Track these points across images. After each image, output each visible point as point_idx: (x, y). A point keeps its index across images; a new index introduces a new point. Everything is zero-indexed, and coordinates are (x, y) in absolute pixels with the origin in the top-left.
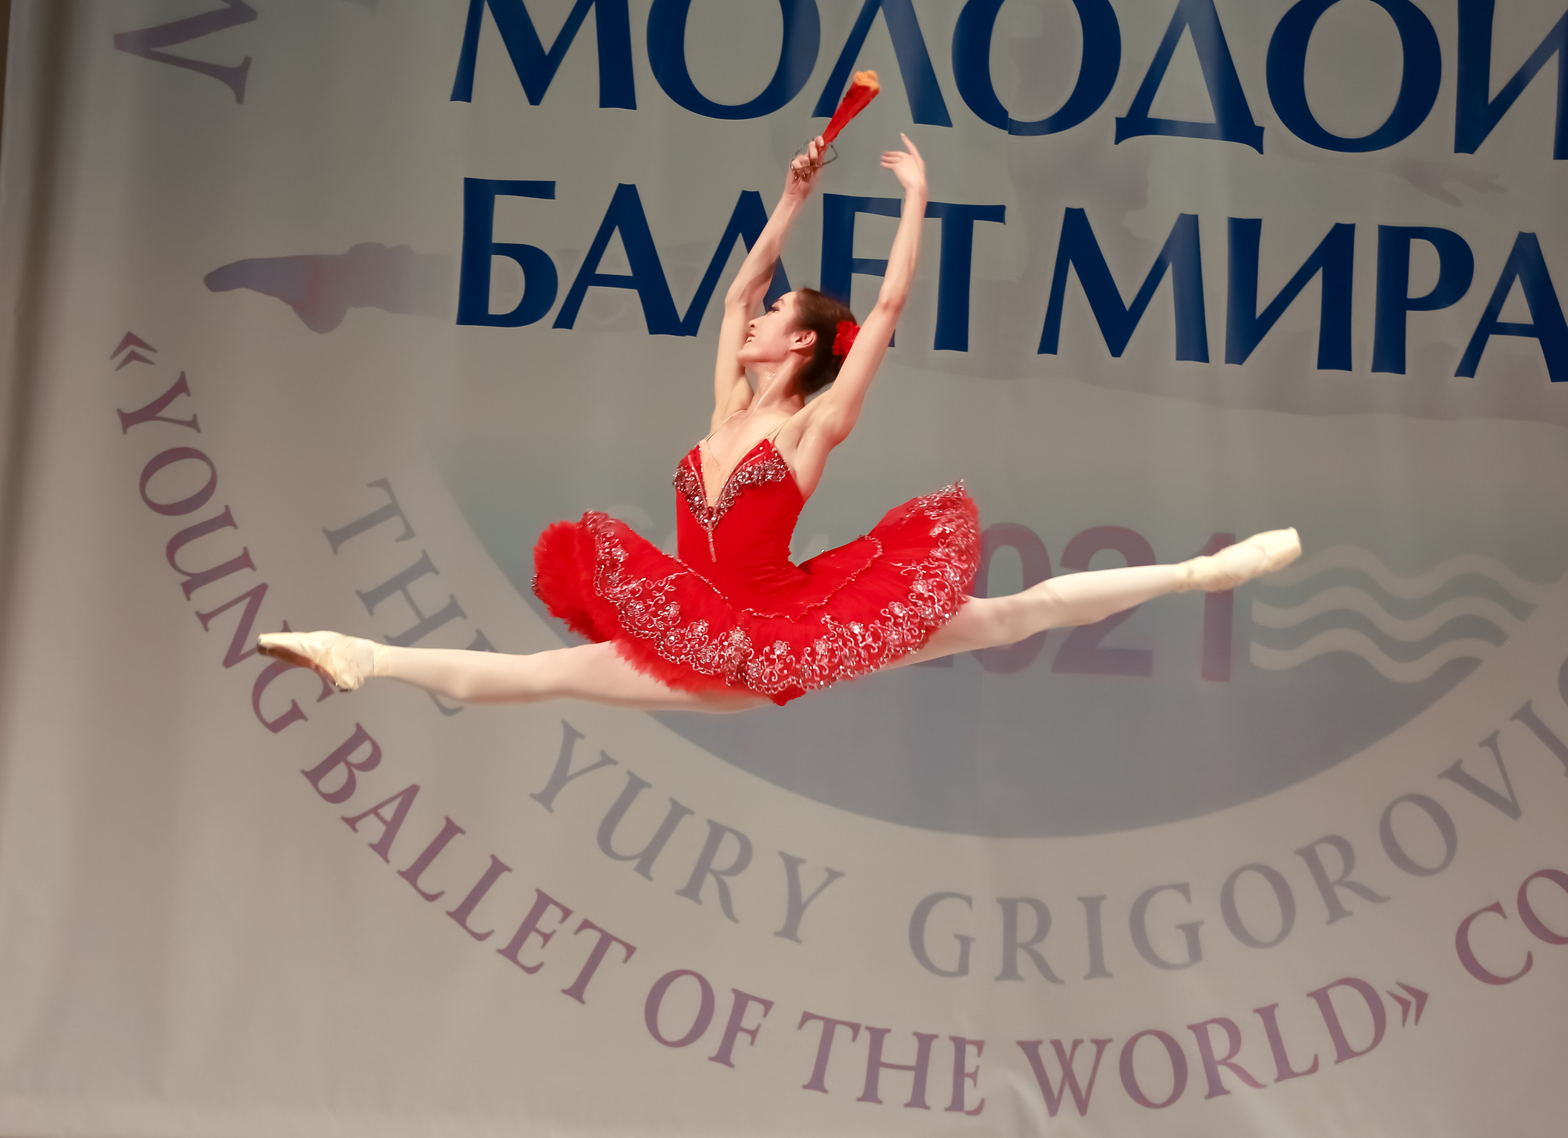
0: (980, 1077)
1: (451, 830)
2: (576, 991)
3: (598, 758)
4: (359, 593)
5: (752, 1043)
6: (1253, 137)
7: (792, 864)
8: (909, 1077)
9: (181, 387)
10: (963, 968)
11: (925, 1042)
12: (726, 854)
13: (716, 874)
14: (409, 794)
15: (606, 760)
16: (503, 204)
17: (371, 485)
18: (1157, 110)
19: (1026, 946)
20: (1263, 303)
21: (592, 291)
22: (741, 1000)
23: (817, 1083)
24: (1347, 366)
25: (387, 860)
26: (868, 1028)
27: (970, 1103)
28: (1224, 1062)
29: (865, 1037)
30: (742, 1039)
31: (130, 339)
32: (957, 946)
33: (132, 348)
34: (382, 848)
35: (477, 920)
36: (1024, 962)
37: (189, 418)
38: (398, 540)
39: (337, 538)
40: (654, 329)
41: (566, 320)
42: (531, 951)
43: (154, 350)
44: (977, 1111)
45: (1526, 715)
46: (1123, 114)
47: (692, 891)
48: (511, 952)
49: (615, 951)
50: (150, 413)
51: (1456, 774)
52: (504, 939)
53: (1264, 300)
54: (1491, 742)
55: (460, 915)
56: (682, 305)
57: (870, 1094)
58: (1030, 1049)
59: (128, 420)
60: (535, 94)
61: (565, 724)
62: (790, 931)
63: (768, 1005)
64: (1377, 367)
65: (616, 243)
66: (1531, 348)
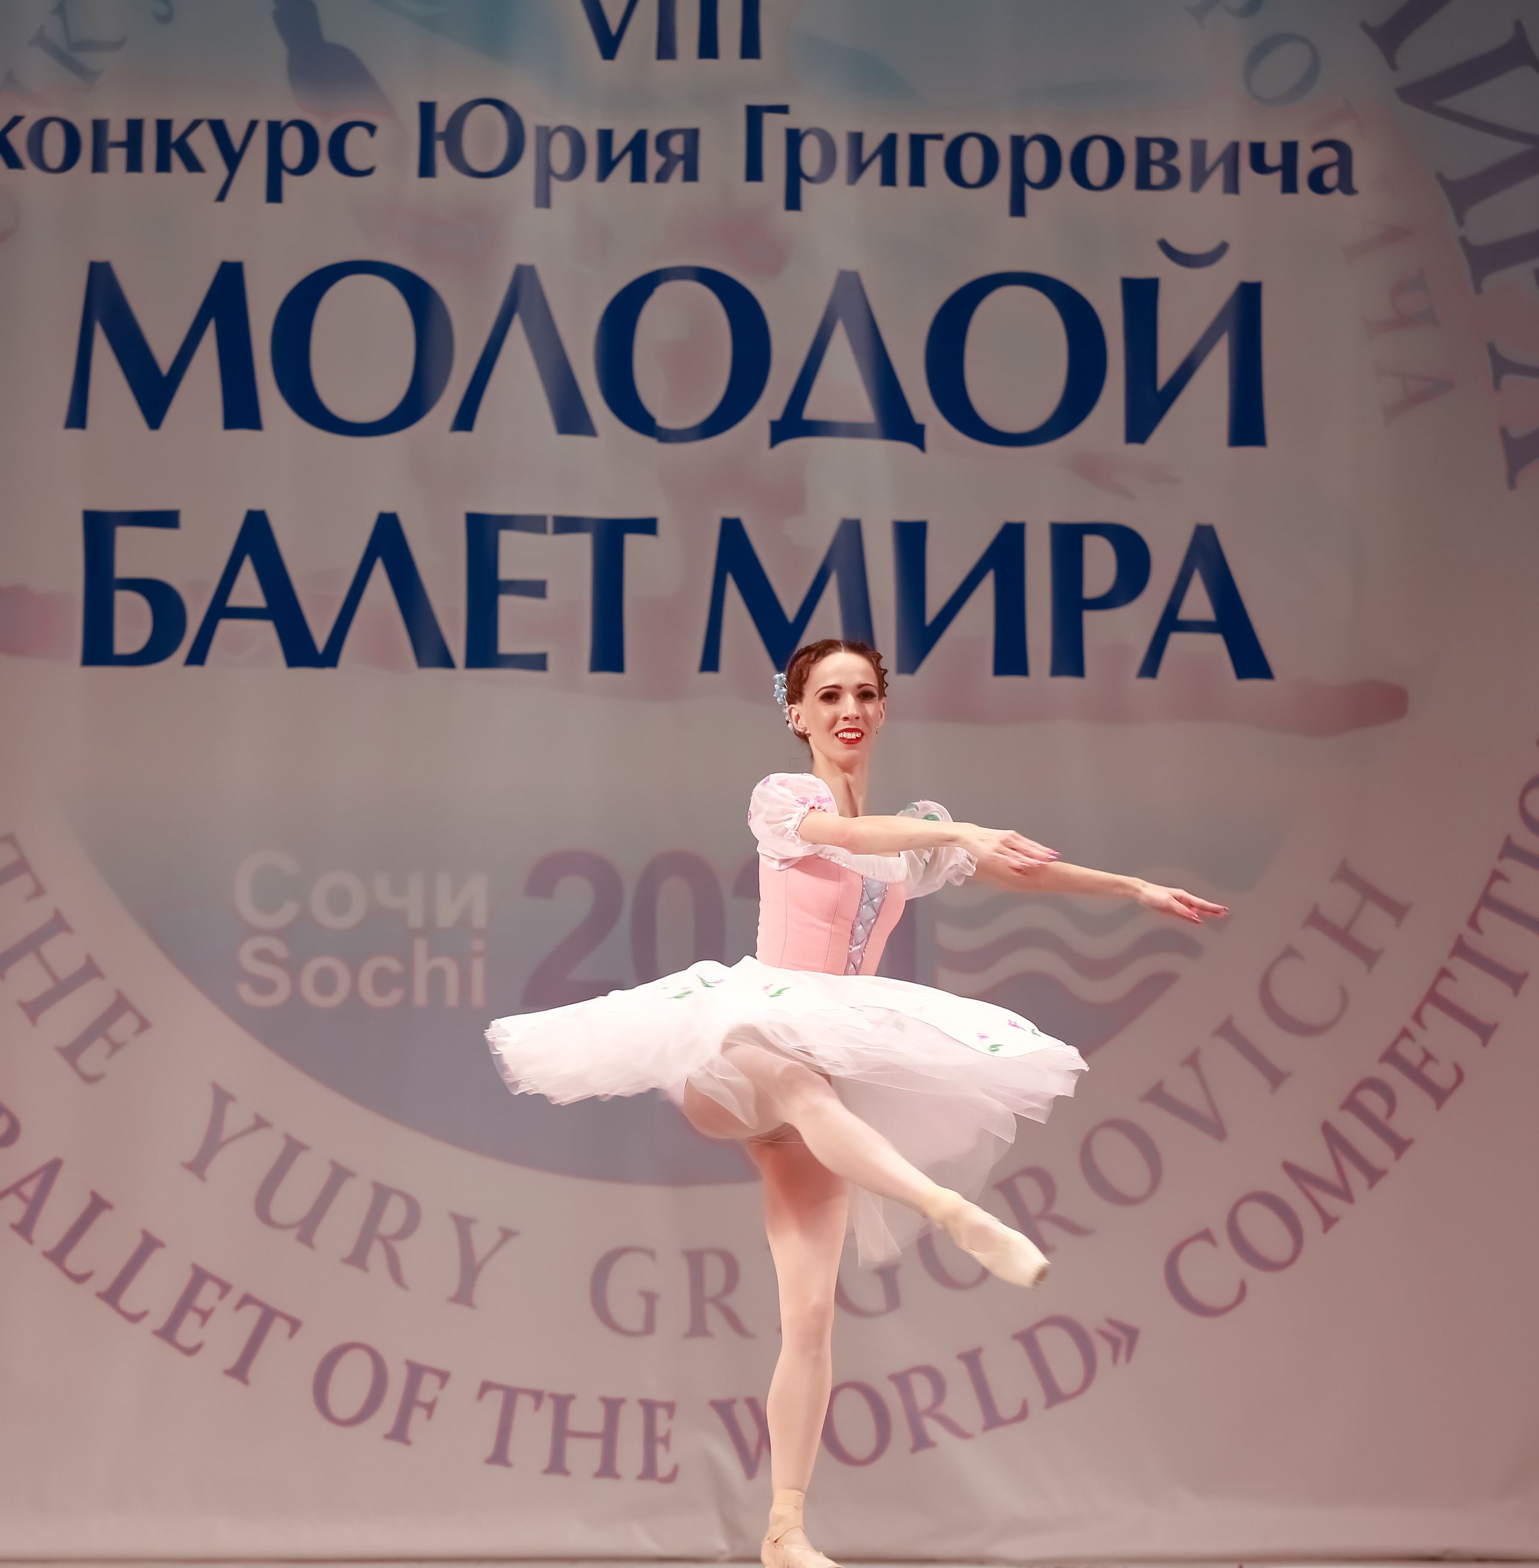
0: (674, 1442)
1: (97, 1206)
2: (240, 1371)
3: (250, 1121)
5: (429, 1416)
6: (914, 434)
7: (463, 1224)
8: (597, 1446)
10: (649, 1327)
11: (612, 1407)
12: (394, 1217)
13: (384, 1240)
14: (53, 1168)
15: (260, 1123)
16: (126, 537)
18: (812, 411)
19: (715, 1300)
20: (934, 608)
21: (225, 626)
22: (416, 1372)
23: (499, 1456)
24: (1023, 670)
25: (30, 1241)
26: (553, 1396)
27: (664, 1466)
28: (930, 1412)
29: (548, 1406)
30: (418, 1415)
32: (640, 1305)
34: (25, 1228)
35: (130, 1300)
36: (714, 1318)
38: (28, 899)
40: (292, 661)
41: (197, 656)
42: (189, 1330)
44: (671, 1478)
45: (1227, 1031)
46: (777, 414)
47: (357, 1259)
48: (168, 1333)
49: (280, 1327)
51: (1157, 1095)
52: (159, 1318)
53: (934, 604)
54: (1192, 1061)
55: (112, 1296)
56: (320, 636)
57: (557, 1465)
58: (724, 1408)
60: (154, 418)
61: (216, 1087)
62: (464, 1296)
63: (444, 1377)
64: (1057, 671)
65: (248, 573)
66: (1215, 645)
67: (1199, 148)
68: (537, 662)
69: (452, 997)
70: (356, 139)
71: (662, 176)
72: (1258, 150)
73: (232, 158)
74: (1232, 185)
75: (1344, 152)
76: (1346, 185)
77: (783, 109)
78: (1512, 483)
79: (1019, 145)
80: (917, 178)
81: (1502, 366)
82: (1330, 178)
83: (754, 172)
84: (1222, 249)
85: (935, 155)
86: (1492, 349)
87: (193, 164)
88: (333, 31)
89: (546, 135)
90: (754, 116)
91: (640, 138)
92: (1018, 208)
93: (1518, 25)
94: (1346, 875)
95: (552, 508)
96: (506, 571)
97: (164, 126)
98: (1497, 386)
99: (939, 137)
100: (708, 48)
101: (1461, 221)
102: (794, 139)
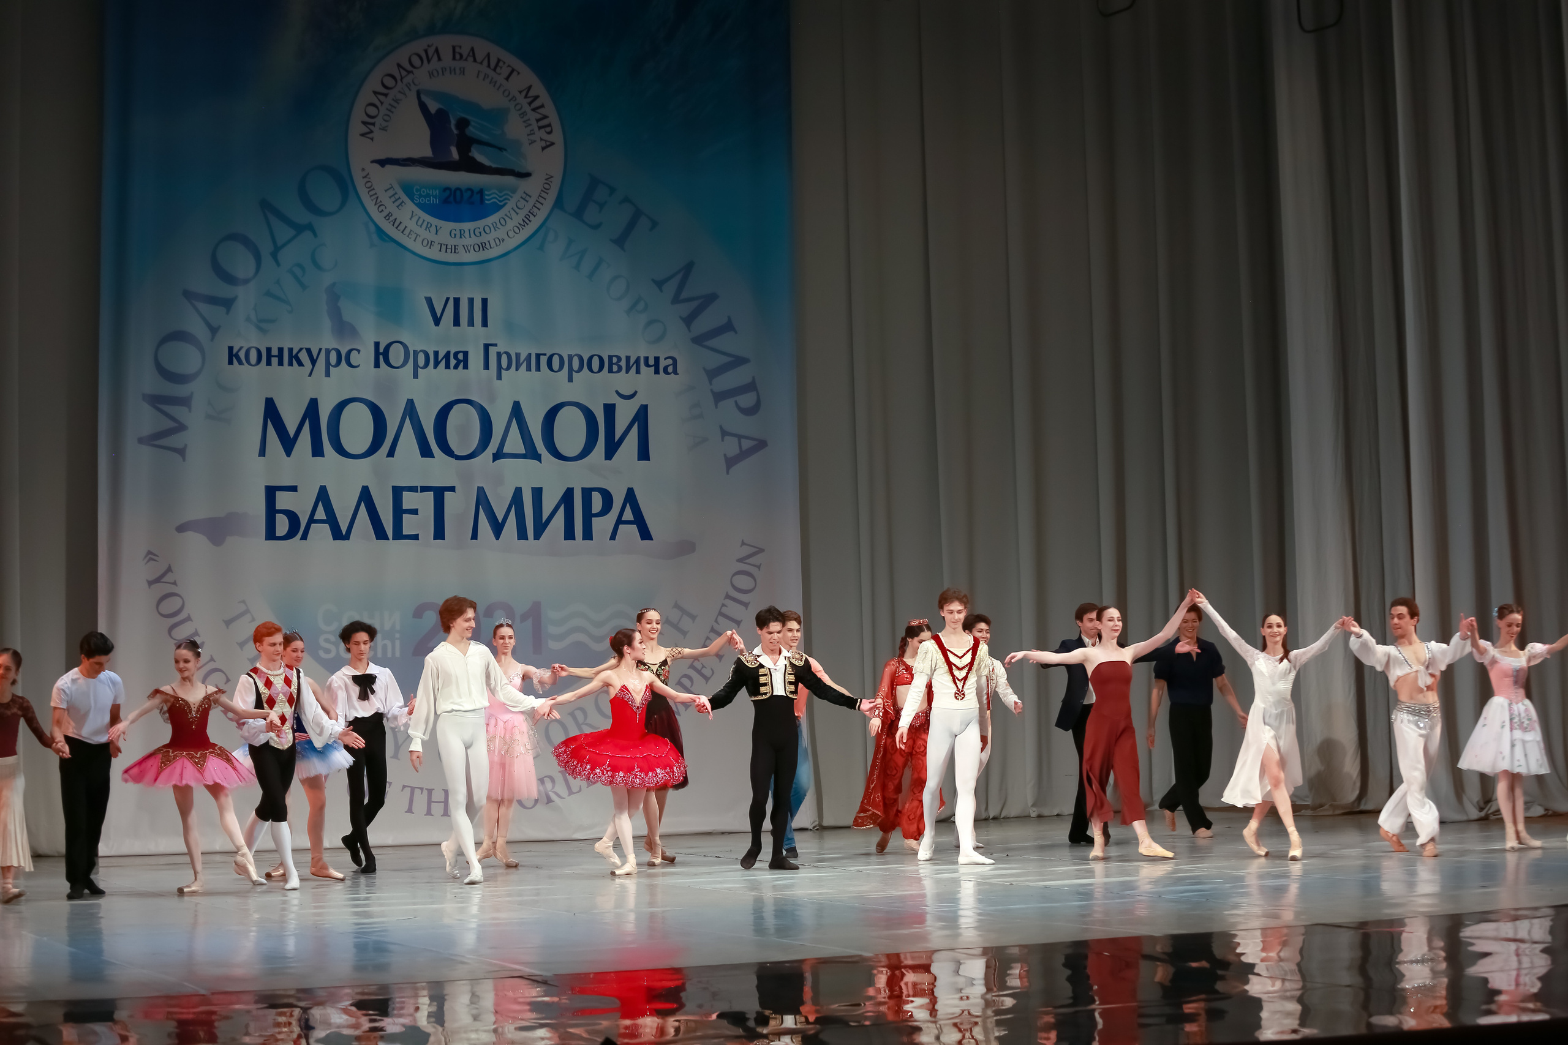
4: (237, 643)
6: (538, 457)
9: (169, 570)
16: (279, 495)
17: (240, 602)
18: (506, 450)
20: (545, 517)
21: (313, 525)
23: (410, 810)
24: (574, 538)
26: (426, 789)
29: (425, 792)
31: (149, 553)
33: (150, 556)
37: (173, 581)
38: (250, 622)
39: (228, 623)
40: (335, 538)
41: (304, 537)
43: (158, 556)
46: (494, 451)
50: (158, 580)
56: (344, 529)
57: (429, 813)
59: (151, 583)
60: (288, 453)
62: (396, 756)
64: (584, 538)
65: (320, 508)
66: (634, 528)
67: (628, 358)
68: (415, 537)
69: (389, 655)
70: (354, 354)
71: (456, 367)
72: (646, 359)
73: (314, 362)
74: (638, 372)
75: (674, 360)
76: (675, 372)
77: (496, 345)
78: (728, 473)
79: (570, 357)
80: (538, 369)
81: (724, 433)
82: (670, 369)
83: (487, 367)
84: (635, 393)
85: (544, 360)
86: (721, 427)
87: (300, 364)
88: (347, 317)
89: (416, 353)
90: (487, 347)
91: (448, 353)
92: (570, 379)
93: (729, 318)
94: (677, 606)
95: (419, 484)
96: (406, 506)
97: (291, 350)
98: (723, 440)
99: (545, 355)
100: (471, 323)
101: (711, 384)
102: (499, 355)
